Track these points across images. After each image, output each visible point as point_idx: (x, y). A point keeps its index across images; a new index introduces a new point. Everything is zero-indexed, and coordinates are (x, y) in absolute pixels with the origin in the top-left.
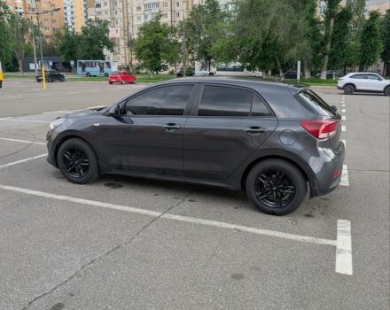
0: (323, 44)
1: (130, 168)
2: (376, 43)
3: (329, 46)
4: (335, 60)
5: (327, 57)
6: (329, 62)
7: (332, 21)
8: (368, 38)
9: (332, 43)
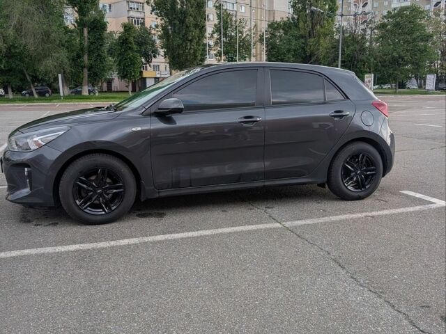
0: (79, 56)
1: (191, 183)
2: (134, 57)
3: (86, 57)
4: (95, 74)
5: (86, 71)
6: (89, 76)
7: (86, 31)
8: (125, 51)
9: (89, 55)
